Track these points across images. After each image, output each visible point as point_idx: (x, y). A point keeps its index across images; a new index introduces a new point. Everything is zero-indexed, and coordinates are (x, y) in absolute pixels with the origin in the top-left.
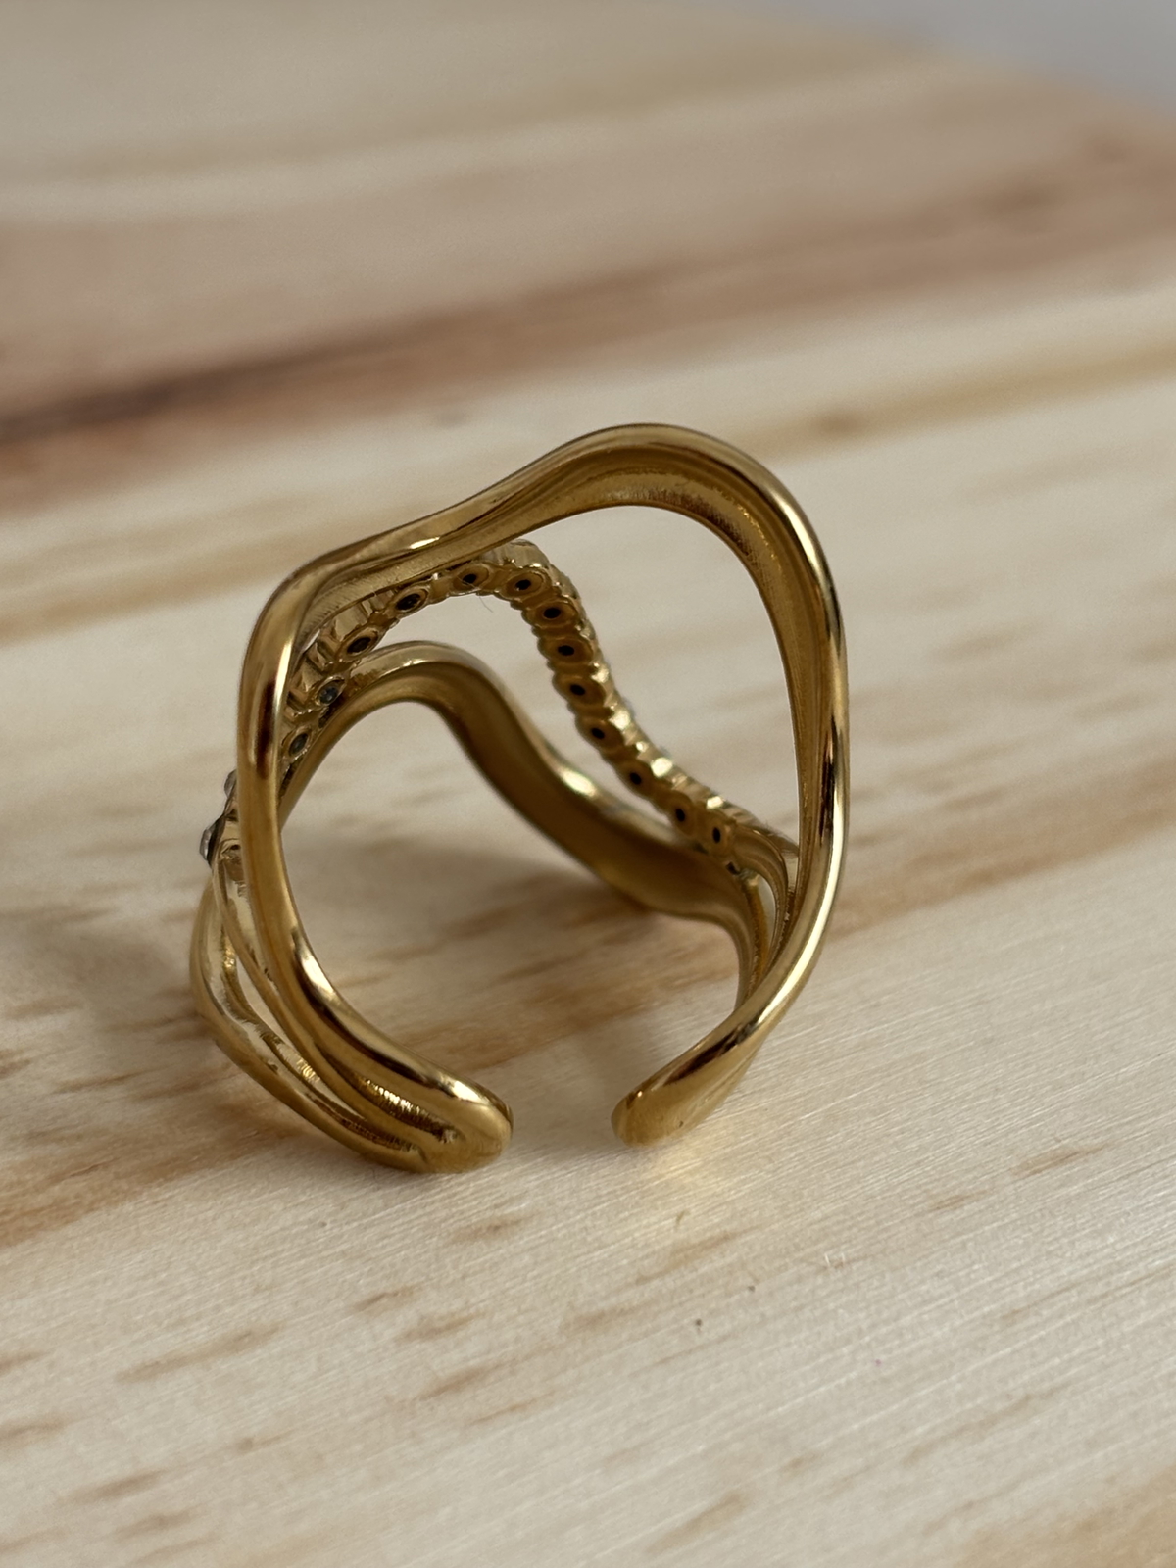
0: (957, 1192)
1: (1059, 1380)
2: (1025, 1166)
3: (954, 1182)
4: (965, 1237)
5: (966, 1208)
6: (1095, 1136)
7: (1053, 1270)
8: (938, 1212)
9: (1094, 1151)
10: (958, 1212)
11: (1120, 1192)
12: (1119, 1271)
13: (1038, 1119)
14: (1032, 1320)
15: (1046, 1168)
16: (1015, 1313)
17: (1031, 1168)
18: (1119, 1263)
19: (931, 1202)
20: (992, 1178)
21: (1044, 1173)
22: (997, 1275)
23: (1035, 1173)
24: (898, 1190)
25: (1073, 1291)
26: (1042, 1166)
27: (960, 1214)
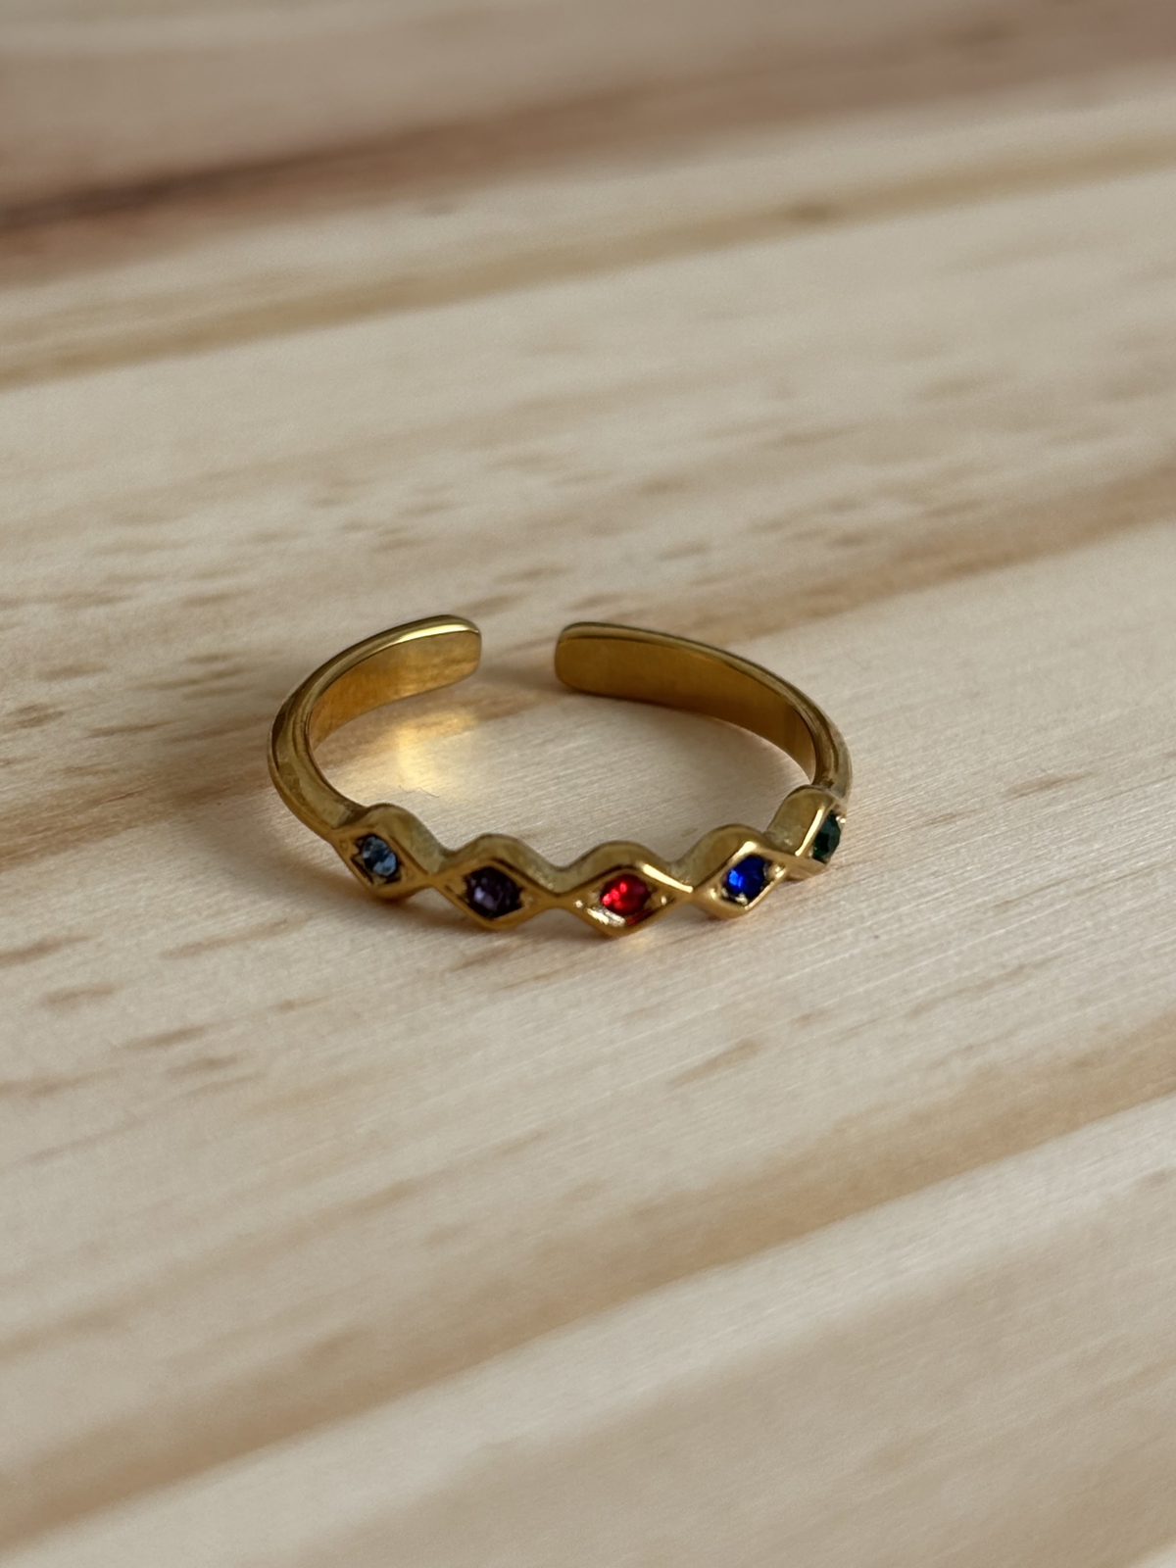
0: (949, 811)
1: (1051, 952)
2: (1013, 791)
3: (946, 803)
4: (958, 845)
5: (958, 823)
6: (1080, 767)
7: (1042, 869)
8: (932, 826)
9: (1078, 778)
10: (951, 826)
11: (1103, 810)
12: (1104, 870)
13: (1023, 755)
14: (1024, 908)
15: (1032, 792)
16: (1007, 902)
17: (1019, 792)
18: (1104, 865)
19: (924, 819)
20: (982, 800)
21: (1031, 795)
22: (990, 874)
23: (1022, 795)
24: (894, 809)
25: (1062, 886)
26: (1029, 790)
27: (953, 828)
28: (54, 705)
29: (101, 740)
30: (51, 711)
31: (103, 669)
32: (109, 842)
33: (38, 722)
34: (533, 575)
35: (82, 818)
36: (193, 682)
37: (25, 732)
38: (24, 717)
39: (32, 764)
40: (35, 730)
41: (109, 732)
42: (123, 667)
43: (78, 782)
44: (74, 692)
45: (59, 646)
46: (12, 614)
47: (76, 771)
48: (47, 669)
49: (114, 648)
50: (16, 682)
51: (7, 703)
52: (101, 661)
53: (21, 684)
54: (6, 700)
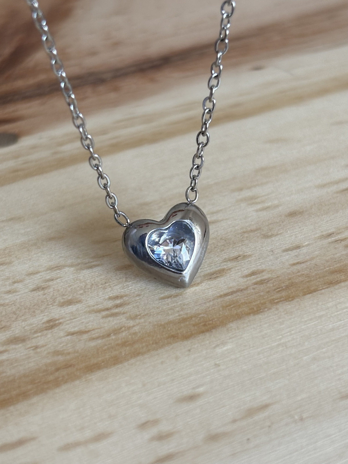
8: (341, 400)
19: (339, 395)
28: (59, 319)
29: (69, 337)
30: (57, 322)
31: (80, 302)
32: (57, 390)
33: (52, 327)
34: (236, 258)
35: (51, 378)
36: (107, 309)
37: (45, 332)
38: (48, 325)
39: (43, 349)
40: (50, 331)
41: (72, 334)
42: (87, 301)
43: (56, 358)
44: (67, 312)
45: (69, 289)
46: (59, 273)
47: (57, 353)
48: (62, 301)
49: (87, 291)
50: (50, 307)
51: (44, 317)
52: (80, 297)
53: (52, 308)
54: (44, 316)
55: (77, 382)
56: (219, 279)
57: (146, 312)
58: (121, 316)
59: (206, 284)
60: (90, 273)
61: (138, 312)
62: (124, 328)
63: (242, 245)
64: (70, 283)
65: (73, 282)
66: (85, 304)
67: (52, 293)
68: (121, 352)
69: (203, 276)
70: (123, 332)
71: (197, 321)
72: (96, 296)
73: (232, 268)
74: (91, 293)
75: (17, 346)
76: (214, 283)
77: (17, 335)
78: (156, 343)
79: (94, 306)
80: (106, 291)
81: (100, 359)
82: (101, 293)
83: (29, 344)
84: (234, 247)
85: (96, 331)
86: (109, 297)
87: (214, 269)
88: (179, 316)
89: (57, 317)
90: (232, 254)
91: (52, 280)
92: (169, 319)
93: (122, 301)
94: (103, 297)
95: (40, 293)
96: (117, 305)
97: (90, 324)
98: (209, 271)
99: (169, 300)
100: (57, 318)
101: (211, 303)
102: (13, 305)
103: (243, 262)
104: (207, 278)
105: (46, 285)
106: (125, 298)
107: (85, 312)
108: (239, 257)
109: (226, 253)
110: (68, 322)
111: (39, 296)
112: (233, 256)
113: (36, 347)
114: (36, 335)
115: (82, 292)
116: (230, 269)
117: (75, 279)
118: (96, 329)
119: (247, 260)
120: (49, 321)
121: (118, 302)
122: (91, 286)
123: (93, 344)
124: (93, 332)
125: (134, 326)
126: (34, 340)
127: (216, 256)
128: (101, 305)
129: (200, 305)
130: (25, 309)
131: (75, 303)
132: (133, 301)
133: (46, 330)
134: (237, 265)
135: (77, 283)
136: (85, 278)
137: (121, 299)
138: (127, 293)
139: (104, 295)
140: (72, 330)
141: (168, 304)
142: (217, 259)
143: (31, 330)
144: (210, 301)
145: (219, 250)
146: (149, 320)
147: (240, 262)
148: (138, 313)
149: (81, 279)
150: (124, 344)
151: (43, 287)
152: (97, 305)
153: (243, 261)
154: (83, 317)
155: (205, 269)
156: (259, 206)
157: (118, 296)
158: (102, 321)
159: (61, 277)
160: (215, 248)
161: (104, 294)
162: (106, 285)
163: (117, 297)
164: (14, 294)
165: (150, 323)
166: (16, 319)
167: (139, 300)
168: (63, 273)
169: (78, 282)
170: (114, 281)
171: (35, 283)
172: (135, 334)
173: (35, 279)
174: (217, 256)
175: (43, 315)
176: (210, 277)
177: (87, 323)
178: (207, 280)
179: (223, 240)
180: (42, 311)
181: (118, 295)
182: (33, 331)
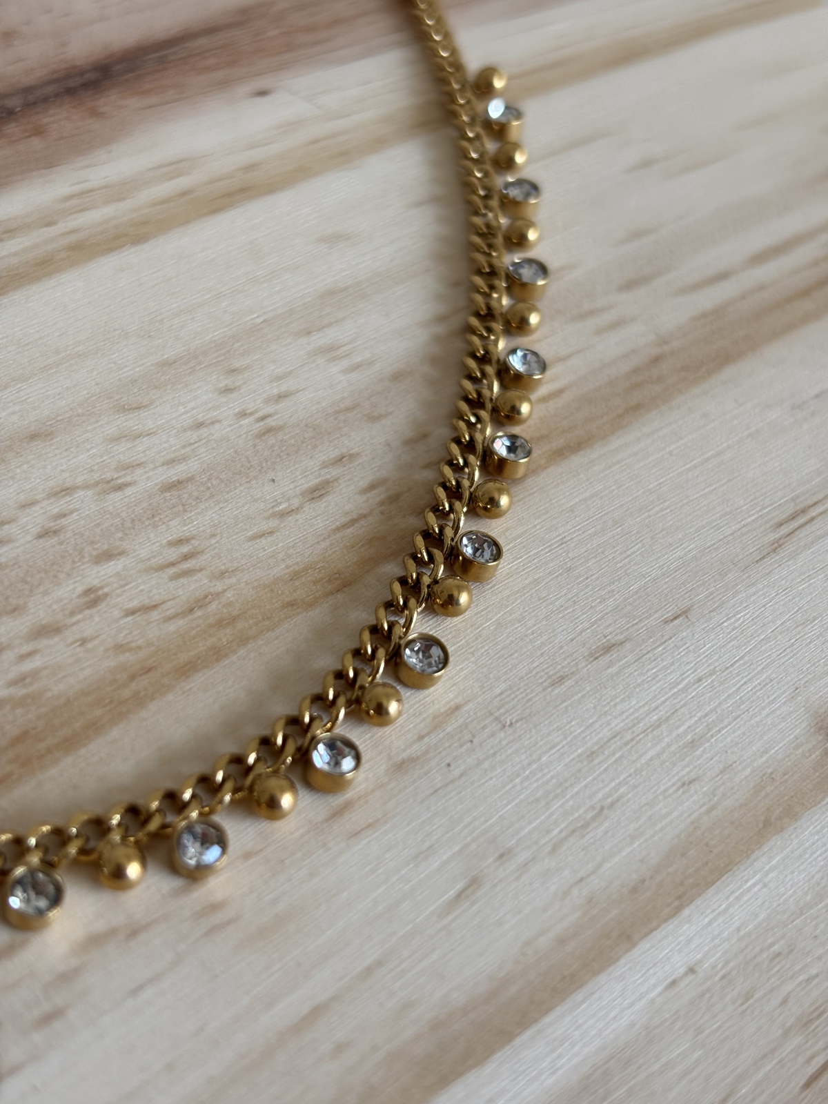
0: (561, 673)
1: (615, 796)
2: (591, 655)
3: (559, 667)
4: (567, 703)
5: (566, 684)
6: (622, 633)
7: (608, 723)
8: (553, 687)
9: (622, 643)
10: (563, 687)
11: (636, 671)
13: (596, 622)
14: (600, 758)
15: (600, 656)
16: (593, 753)
17: (594, 656)
18: (637, 718)
19: (550, 680)
20: (576, 663)
21: (600, 659)
22: (582, 729)
23: (596, 658)
24: (534, 673)
25: (618, 738)
26: (598, 654)
27: (563, 688)
28: (102, 588)
29: (129, 619)
30: (100, 592)
31: (122, 553)
33: (94, 603)
34: (340, 460)
35: (127, 693)
36: (173, 564)
37: (88, 612)
38: (87, 599)
39: (96, 642)
40: (94, 610)
41: (133, 612)
42: (135, 551)
43: (122, 658)
44: (111, 574)
45: (98, 530)
46: (70, 501)
47: (120, 648)
48: (94, 553)
49: (128, 532)
50: (79, 566)
51: (77, 585)
52: (122, 545)
53: (83, 567)
54: (76, 582)
55: (170, 697)
56: (325, 499)
57: (236, 565)
58: (199, 575)
59: (310, 508)
60: (122, 499)
61: (223, 565)
62: (210, 597)
63: (341, 436)
64: (96, 520)
65: (101, 518)
66: (134, 557)
67: (72, 539)
68: (220, 639)
69: (300, 495)
70: (210, 603)
71: (316, 575)
72: (146, 542)
73: (338, 478)
74: (136, 535)
75: (51, 642)
76: (321, 506)
77: (43, 622)
78: (267, 618)
79: (149, 559)
80: (160, 531)
81: (192, 653)
82: (152, 536)
83: (71, 635)
84: (330, 439)
85: (169, 603)
86: (168, 541)
87: (314, 482)
88: (287, 567)
89: (96, 582)
90: (331, 453)
91: (64, 515)
92: (274, 576)
93: (190, 547)
94: (158, 542)
95: (52, 541)
96: (186, 556)
97: (155, 591)
98: (306, 486)
99: (263, 540)
100: (99, 585)
101: (327, 543)
102: (16, 566)
103: (353, 467)
104: (307, 499)
105: (58, 525)
106: (193, 542)
107: (139, 571)
108: (343, 458)
109: (323, 452)
110: (118, 591)
111: (53, 546)
112: (334, 456)
113: (83, 641)
114: (75, 619)
115: (120, 535)
116: (336, 480)
117: (102, 512)
118: (168, 601)
119: (357, 463)
120: (88, 591)
121: (185, 549)
122: (132, 523)
123: (172, 627)
124: (164, 607)
125: (224, 591)
126: (74, 628)
127: (309, 457)
128: (161, 557)
129: (312, 546)
130: (40, 572)
131: (118, 557)
132: (208, 547)
133: (88, 608)
134: (346, 472)
135: (107, 519)
136: (118, 509)
137: (188, 544)
138: (193, 532)
139: (159, 539)
140: (131, 605)
141: (264, 548)
142: (313, 464)
143: (62, 610)
144: (325, 539)
145: (309, 447)
146: (245, 580)
147: (347, 467)
148: (223, 568)
149: (111, 511)
150: (220, 624)
151: (54, 529)
152: (154, 557)
153: (351, 465)
154: (140, 581)
155: (300, 483)
156: (345, 363)
157: (181, 540)
158: (172, 585)
159: (76, 510)
160: (303, 442)
161: (157, 537)
162: (157, 519)
163: (180, 542)
164: (11, 545)
165: (246, 583)
166: (31, 591)
167: (217, 545)
168: (78, 501)
169: (108, 516)
170: (165, 511)
171: (38, 524)
172: (230, 604)
173: (36, 515)
174: (311, 457)
175: (73, 581)
176: (311, 496)
177: (150, 591)
178: (309, 501)
179: (311, 427)
180: (69, 575)
181: (182, 538)
182: (67, 612)
